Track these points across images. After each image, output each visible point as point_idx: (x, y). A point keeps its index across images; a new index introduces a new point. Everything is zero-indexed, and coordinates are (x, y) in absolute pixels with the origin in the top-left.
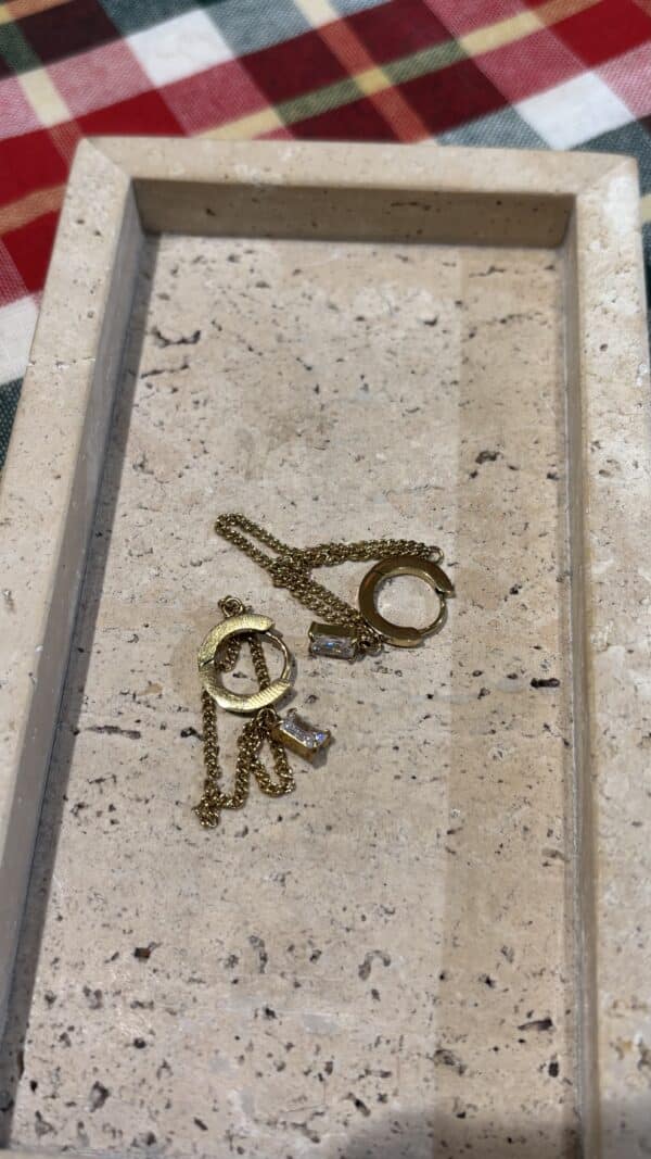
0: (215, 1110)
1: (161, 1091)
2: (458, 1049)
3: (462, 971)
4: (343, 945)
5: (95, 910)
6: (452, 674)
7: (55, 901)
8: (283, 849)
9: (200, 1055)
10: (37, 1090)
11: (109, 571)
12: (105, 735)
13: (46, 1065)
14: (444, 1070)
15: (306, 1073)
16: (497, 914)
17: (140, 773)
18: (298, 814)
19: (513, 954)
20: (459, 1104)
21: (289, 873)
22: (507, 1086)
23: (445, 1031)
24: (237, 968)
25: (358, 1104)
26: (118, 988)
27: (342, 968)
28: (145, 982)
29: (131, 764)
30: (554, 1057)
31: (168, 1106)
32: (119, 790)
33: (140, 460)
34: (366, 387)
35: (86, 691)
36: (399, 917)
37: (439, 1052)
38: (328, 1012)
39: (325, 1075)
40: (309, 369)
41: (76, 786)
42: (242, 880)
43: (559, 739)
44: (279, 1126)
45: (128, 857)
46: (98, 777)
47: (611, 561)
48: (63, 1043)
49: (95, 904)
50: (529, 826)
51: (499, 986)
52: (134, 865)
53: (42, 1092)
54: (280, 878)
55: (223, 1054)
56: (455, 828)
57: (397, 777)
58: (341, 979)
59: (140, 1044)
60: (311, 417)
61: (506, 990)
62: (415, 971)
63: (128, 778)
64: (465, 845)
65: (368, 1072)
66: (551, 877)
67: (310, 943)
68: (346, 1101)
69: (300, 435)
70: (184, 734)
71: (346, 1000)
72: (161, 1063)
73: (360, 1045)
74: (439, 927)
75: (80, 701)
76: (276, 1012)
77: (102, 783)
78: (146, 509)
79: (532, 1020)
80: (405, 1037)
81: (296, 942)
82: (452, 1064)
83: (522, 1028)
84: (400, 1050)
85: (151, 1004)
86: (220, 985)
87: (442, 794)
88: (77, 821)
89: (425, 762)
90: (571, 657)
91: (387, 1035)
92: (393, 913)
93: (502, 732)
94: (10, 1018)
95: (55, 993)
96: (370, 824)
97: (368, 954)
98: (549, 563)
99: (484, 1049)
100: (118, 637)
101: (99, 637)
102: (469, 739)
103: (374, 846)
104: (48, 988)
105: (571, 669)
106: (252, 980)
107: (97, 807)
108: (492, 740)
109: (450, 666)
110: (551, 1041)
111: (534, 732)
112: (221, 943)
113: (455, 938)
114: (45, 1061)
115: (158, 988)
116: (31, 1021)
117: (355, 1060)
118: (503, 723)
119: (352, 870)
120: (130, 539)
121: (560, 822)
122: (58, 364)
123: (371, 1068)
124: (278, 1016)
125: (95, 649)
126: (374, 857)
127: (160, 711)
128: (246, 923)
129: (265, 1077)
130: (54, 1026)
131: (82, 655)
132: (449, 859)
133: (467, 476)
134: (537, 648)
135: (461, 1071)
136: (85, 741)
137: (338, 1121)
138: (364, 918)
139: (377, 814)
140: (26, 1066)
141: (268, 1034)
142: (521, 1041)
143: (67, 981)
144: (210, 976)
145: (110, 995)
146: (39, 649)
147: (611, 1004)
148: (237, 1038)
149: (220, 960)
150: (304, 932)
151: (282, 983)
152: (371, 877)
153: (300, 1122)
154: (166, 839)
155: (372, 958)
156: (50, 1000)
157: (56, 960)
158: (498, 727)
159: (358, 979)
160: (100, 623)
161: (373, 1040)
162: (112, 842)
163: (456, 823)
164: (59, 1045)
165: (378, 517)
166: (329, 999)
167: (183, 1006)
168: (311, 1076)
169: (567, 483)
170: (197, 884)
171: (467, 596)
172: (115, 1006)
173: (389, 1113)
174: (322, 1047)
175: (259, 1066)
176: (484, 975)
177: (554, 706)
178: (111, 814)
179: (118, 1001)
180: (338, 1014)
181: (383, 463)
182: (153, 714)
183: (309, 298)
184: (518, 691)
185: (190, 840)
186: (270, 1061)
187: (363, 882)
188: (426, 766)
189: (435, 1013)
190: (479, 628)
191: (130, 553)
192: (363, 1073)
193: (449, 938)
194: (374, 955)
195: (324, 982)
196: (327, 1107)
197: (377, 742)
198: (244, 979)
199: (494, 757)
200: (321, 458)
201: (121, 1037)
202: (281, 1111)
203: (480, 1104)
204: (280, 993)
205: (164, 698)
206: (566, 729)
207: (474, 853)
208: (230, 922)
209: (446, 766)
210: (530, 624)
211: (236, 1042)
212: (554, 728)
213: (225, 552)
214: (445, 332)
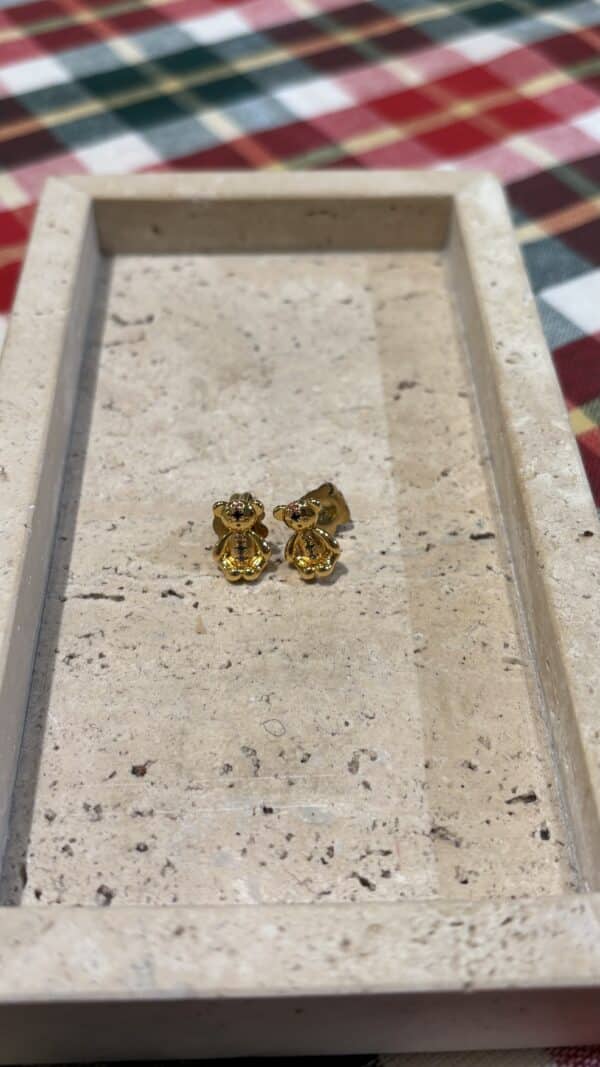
0: (222, 899)
1: (166, 888)
2: (450, 824)
3: (445, 760)
4: (330, 747)
5: (91, 738)
6: (400, 535)
7: (51, 734)
8: (266, 675)
9: (203, 852)
10: (42, 897)
11: (86, 478)
12: (91, 601)
13: (49, 874)
14: (440, 843)
15: (309, 859)
16: (469, 711)
17: (126, 627)
18: (276, 648)
19: (489, 744)
20: (461, 872)
21: (273, 693)
22: (504, 852)
23: (437, 810)
24: (231, 774)
25: (365, 883)
26: (118, 801)
27: (332, 766)
28: (145, 794)
29: (119, 620)
30: (543, 824)
31: (175, 900)
32: (107, 640)
33: (108, 402)
34: (298, 345)
35: (72, 568)
36: (379, 720)
37: (433, 831)
38: (323, 803)
39: (327, 858)
40: (248, 335)
41: (66, 640)
42: (230, 701)
43: (502, 576)
45: (119, 692)
46: (87, 632)
47: (526, 418)
48: (66, 853)
49: (90, 733)
50: (486, 642)
51: (481, 769)
52: (126, 699)
53: (48, 898)
54: (265, 698)
55: (225, 849)
56: (421, 648)
57: (363, 614)
58: (331, 775)
59: (142, 848)
60: (254, 365)
61: (489, 772)
62: (401, 762)
63: (115, 631)
64: (431, 660)
65: (369, 853)
66: (514, 680)
67: (300, 747)
68: (351, 879)
69: (245, 379)
70: (164, 596)
71: (339, 792)
72: (165, 863)
73: (359, 828)
74: (418, 726)
75: (66, 576)
76: (274, 807)
77: (91, 638)
78: (116, 435)
79: (518, 794)
80: (400, 819)
81: (286, 748)
82: (448, 839)
83: (509, 802)
84: (397, 830)
85: (151, 813)
86: (216, 789)
87: (405, 623)
88: (69, 667)
89: (386, 600)
90: (501, 516)
91: (383, 818)
92: (372, 718)
93: (450, 574)
94: (11, 835)
95: (56, 811)
96: (343, 651)
97: (354, 753)
98: (471, 452)
99: (476, 822)
100: (97, 527)
101: (80, 529)
102: (422, 581)
103: (349, 666)
104: (47, 807)
105: (502, 523)
106: (248, 782)
107: (87, 656)
108: (443, 580)
109: (398, 530)
110: (538, 811)
111: (479, 572)
112: (215, 755)
113: (434, 734)
114: (48, 871)
115: (157, 798)
116: (32, 837)
117: (354, 842)
118: (451, 567)
119: (331, 686)
120: (104, 457)
121: (513, 636)
122: (39, 314)
123: (372, 848)
124: (275, 811)
125: (77, 537)
126: (350, 675)
127: (140, 579)
129: (269, 865)
130: (55, 840)
131: (65, 543)
132: (419, 672)
133: (391, 399)
135: (457, 844)
136: (71, 607)
137: (345, 898)
138: (347, 724)
139: (348, 642)
140: (29, 876)
141: (267, 828)
142: (511, 814)
143: (67, 799)
144: (207, 783)
145: (110, 808)
146: (32, 507)
147: (593, 733)
148: (238, 834)
149: (214, 769)
150: (292, 739)
151: (278, 783)
152: (350, 690)
154: (155, 676)
155: (359, 756)
156: (50, 818)
157: (55, 783)
158: (446, 570)
159: (348, 773)
160: (80, 518)
161: (371, 824)
162: (104, 683)
163: (420, 644)
164: (62, 857)
165: (321, 430)
166: (323, 792)
167: (182, 811)
168: (313, 860)
169: (476, 399)
170: (188, 709)
171: (403, 481)
172: (115, 817)
173: (394, 886)
174: (321, 835)
175: (262, 857)
176: (466, 762)
177: (493, 552)
178: (101, 660)
179: (119, 813)
180: (333, 805)
181: (319, 394)
182: (135, 582)
183: (243, 290)
184: (461, 543)
185: (178, 675)
186: (272, 851)
187: (343, 695)
188: (387, 603)
189: (425, 796)
190: (418, 503)
191: (104, 467)
192: (364, 854)
193: (428, 733)
194: (361, 753)
195: (317, 778)
196: (333, 886)
197: (341, 589)
198: (240, 782)
199: (447, 593)
200: (266, 393)
201: (123, 843)
202: (288, 894)
203: (480, 870)
204: (275, 792)
205: (144, 569)
206: (506, 568)
207: (440, 665)
208: (222, 738)
209: (405, 602)
210: (462, 495)
211: (237, 837)
212: (495, 567)
213: (188, 461)
214: (359, 307)
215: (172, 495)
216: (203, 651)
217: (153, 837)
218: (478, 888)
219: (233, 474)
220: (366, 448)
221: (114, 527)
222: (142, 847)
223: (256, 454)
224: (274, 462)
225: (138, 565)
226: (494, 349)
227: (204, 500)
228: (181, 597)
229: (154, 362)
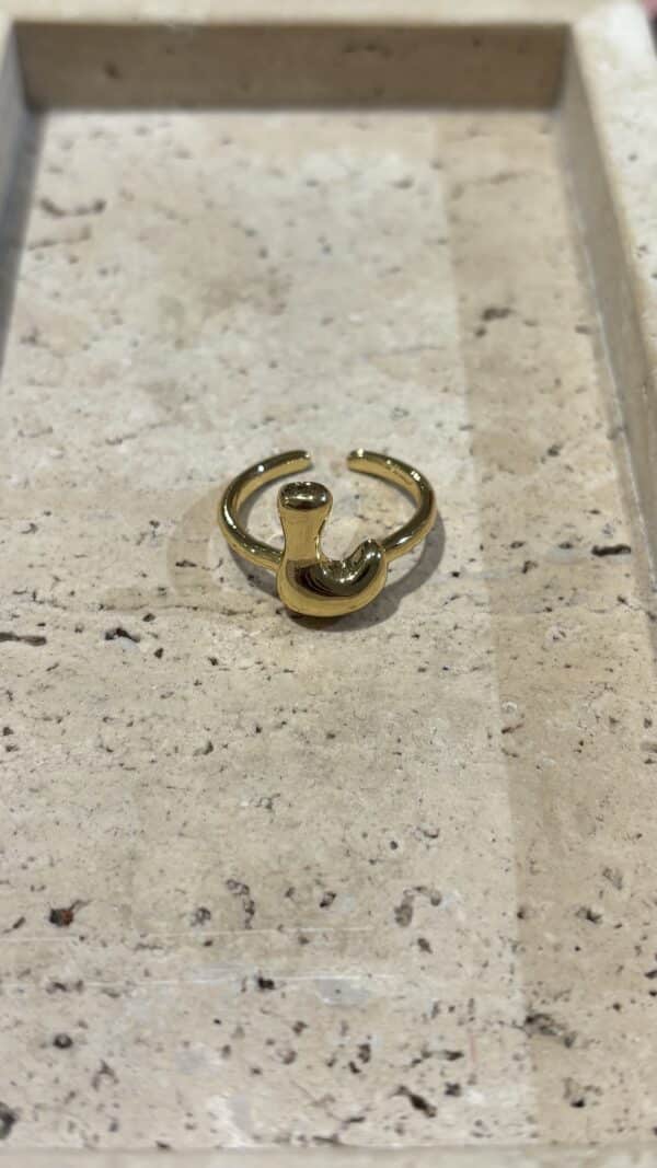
0: (189, 1127)
1: (101, 1107)
2: (556, 1009)
3: (549, 904)
4: (367, 882)
6: (482, 548)
8: (267, 765)
9: (160, 1050)
14: (540, 1041)
15: (330, 1065)
16: (589, 828)
17: (47, 686)
18: (284, 723)
19: (620, 879)
20: (573, 1087)
21: (278, 795)
22: (643, 1055)
23: (535, 987)
24: (208, 923)
25: (419, 1103)
26: (26, 966)
27: (370, 913)
28: (71, 955)
29: (35, 676)
31: (114, 1128)
32: (18, 708)
33: (29, 334)
34: (327, 250)
36: (445, 840)
37: (530, 1020)
38: (354, 973)
39: (359, 1064)
40: (251, 233)
42: (210, 807)
43: (642, 613)
44: (295, 1142)
45: (32, 790)
50: (617, 717)
51: (608, 920)
52: (43, 801)
54: (265, 802)
55: (197, 1046)
56: (514, 725)
57: (422, 670)
58: (368, 928)
59: (63, 1043)
60: (258, 280)
61: (619, 926)
62: (479, 908)
63: (29, 692)
64: (530, 745)
65: (427, 1055)
68: (396, 1098)
69: (244, 300)
70: (109, 637)
71: (380, 955)
72: (98, 1066)
73: (409, 1016)
74: (506, 850)
76: (275, 979)
78: (40, 384)
80: (478, 999)
81: (296, 883)
82: (552, 1033)
83: (652, 975)
84: (472, 1019)
85: (79, 986)
86: (185, 949)
87: (488, 686)
89: (458, 648)
90: (641, 519)
91: (449, 999)
92: (434, 837)
93: (560, 609)
96: (390, 728)
97: (405, 892)
98: (594, 418)
99: (598, 1008)
100: (9, 528)
102: (518, 620)
103: (399, 754)
105: (642, 530)
106: (236, 937)
108: (549, 619)
109: (478, 539)
111: (606, 607)
112: (184, 892)
113: (533, 863)
115: (88, 962)
117: (403, 1038)
118: (561, 599)
119: (370, 785)
120: (20, 417)
123: (430, 1049)
124: (276, 985)
126: (400, 768)
127: (72, 611)
128: (221, 863)
129: (265, 1074)
132: (509, 763)
133: (471, 335)
134: (595, 512)
135: (568, 1043)
137: (387, 1128)
138: (394, 845)
139: (398, 714)
141: (264, 1012)
142: (654, 995)
144: (169, 938)
145: (14, 977)
148: (217, 1022)
149: (181, 916)
150: (307, 868)
151: (282, 940)
152: (399, 792)
153: (326, 1133)
154: (91, 765)
155: (412, 898)
158: (556, 603)
159: (395, 925)
161: (428, 1009)
162: (10, 774)
163: (512, 719)
165: (360, 381)
166: (355, 955)
167: (128, 983)
168: (337, 1067)
169: (603, 336)
170: (141, 819)
171: (490, 461)
172: (21, 991)
173: (467, 1109)
174: (350, 1025)
175: (255, 1060)
176: (583, 909)
177: (627, 575)
178: (6, 738)
179: (27, 984)
180: (370, 976)
181: (359, 325)
182: (66, 614)
183: (243, 165)
184: (577, 561)
185: (128, 763)
186: (271, 1051)
187: (388, 799)
188: (461, 654)
189: (518, 964)
190: (512, 495)
191: (21, 434)
192: (419, 1056)
193: (522, 860)
194: (416, 893)
195: (345, 933)
196: (368, 1109)
197: (389, 630)
198: (222, 938)
199: (555, 639)
200: (275, 322)
201: (32, 1035)
202: (296, 1120)
203: (605, 1086)
204: (279, 953)
205: (78, 594)
206: (648, 601)
207: (544, 753)
208: (195, 864)
209: (488, 652)
210: (580, 487)
211: (216, 1027)
212: (632, 601)
213: (153, 426)
214: (424, 192)
215: (126, 480)
216: (168, 725)
217: (82, 1024)
218: (600, 1113)
219: (222, 448)
220: (431, 411)
221: (33, 528)
222: (63, 1041)
223: (257, 418)
224: (287, 430)
225: (70, 590)
226: (635, 256)
227: (176, 488)
228: (136, 640)
229: (104, 272)
